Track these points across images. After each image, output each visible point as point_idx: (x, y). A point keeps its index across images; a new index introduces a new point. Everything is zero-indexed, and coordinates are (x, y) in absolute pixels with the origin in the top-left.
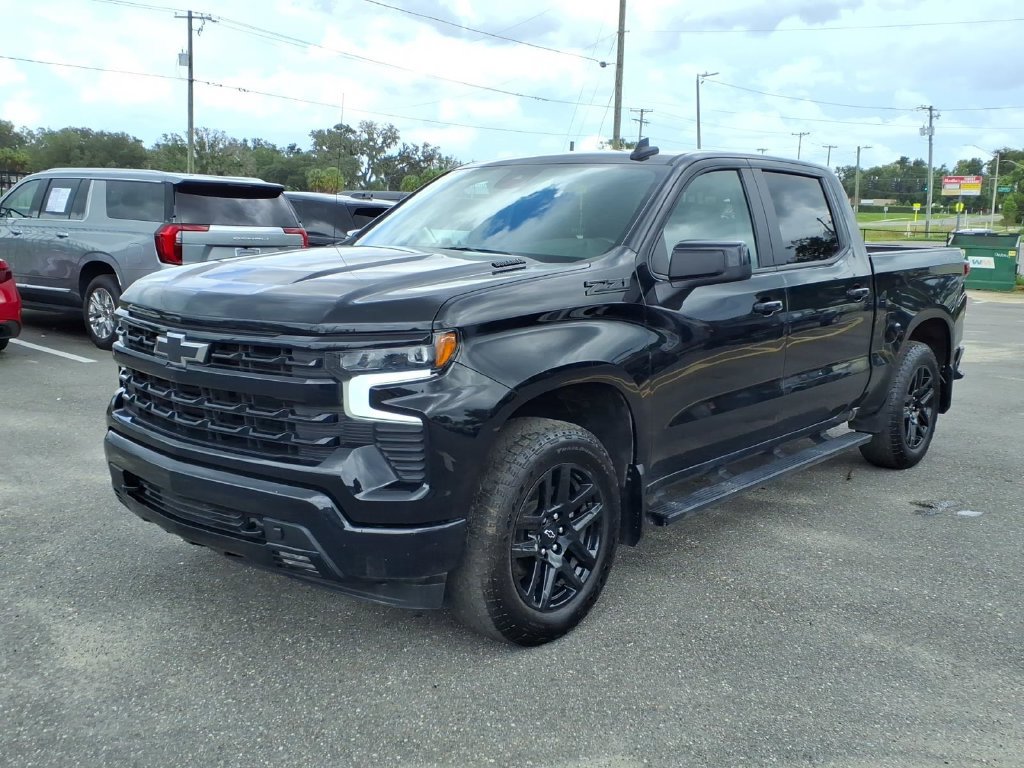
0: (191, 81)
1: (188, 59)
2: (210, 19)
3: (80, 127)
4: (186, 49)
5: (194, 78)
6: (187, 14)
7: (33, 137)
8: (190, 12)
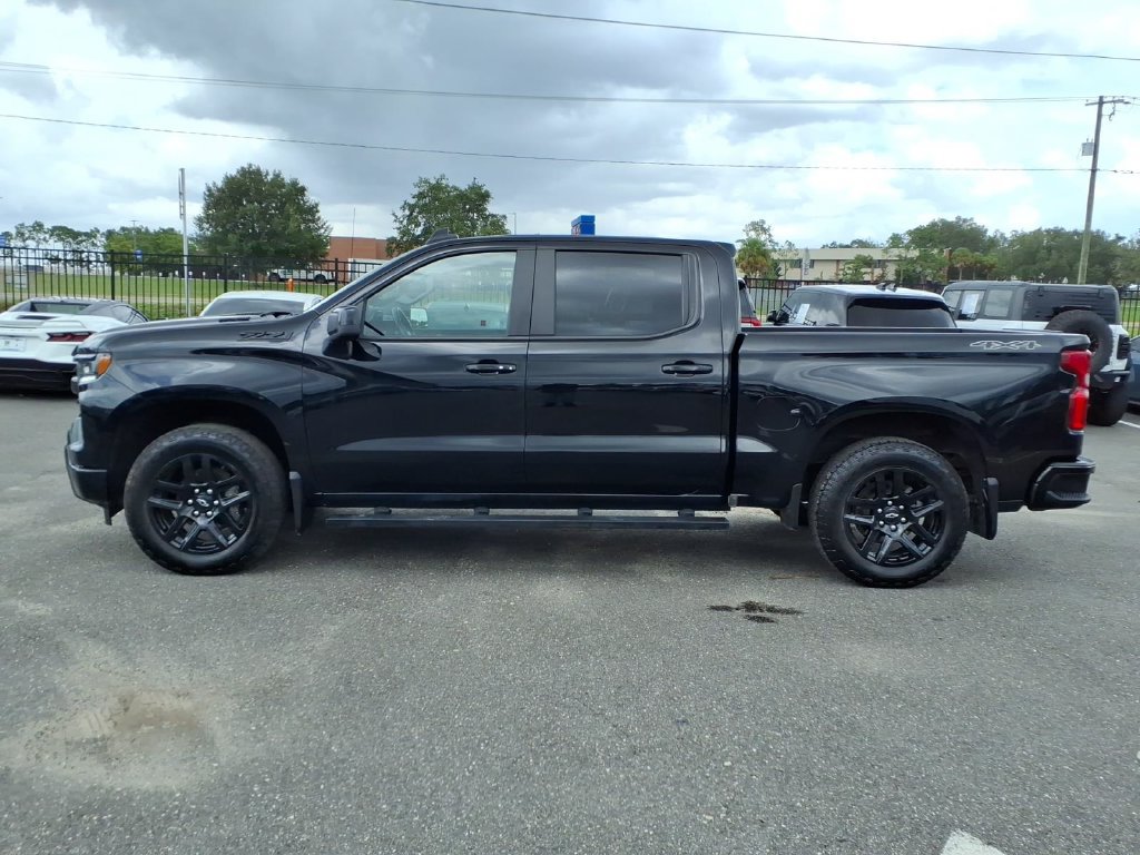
0: (1094, 171)
1: (1093, 149)
2: (1122, 101)
3: (1052, 227)
4: (1092, 138)
5: (1098, 167)
6: (1097, 100)
7: (1006, 239)
8: (1101, 98)
